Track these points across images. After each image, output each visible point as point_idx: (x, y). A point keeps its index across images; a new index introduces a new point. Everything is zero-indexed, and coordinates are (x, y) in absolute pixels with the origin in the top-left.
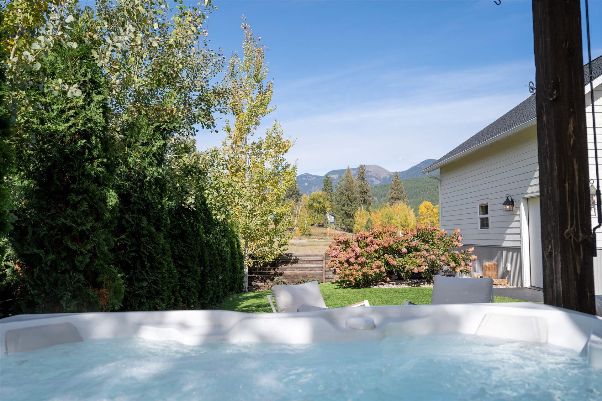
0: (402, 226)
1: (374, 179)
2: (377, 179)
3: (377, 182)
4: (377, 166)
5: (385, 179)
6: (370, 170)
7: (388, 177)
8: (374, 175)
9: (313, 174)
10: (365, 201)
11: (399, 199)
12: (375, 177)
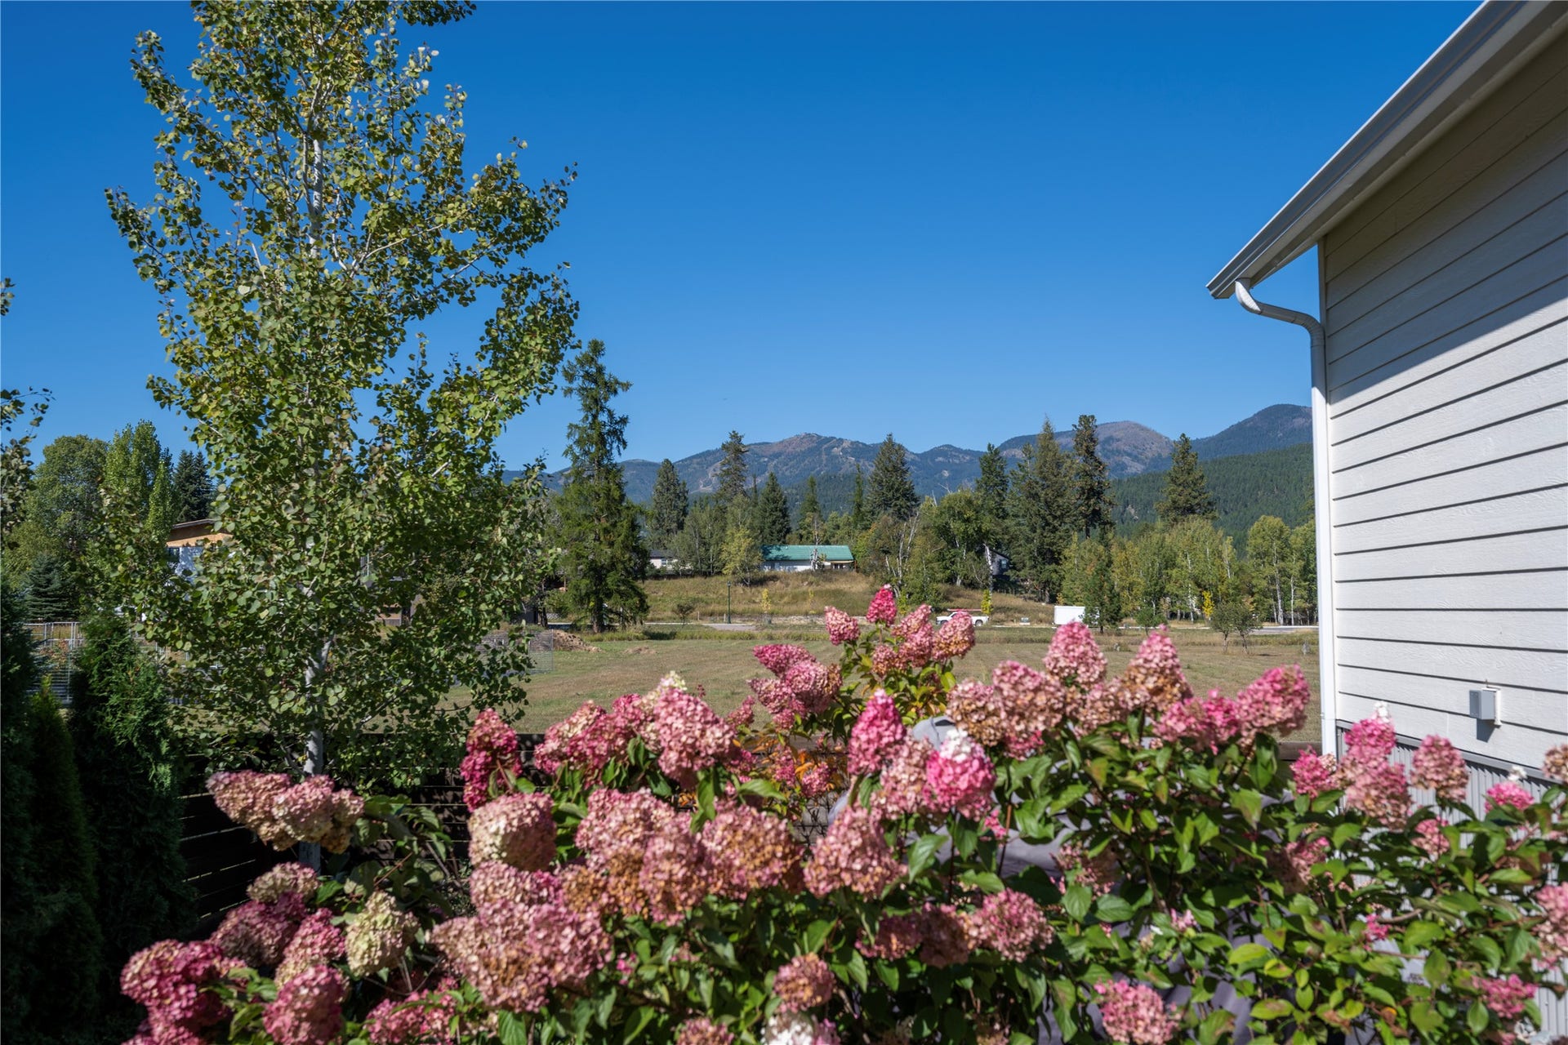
0: (1199, 586)
1: (1126, 459)
2: (1136, 458)
3: (1136, 468)
4: (1137, 425)
5: (1157, 460)
6: (1117, 435)
7: (1166, 453)
8: (1126, 448)
9: (964, 448)
10: (1095, 517)
11: (1191, 510)
12: (1129, 455)
